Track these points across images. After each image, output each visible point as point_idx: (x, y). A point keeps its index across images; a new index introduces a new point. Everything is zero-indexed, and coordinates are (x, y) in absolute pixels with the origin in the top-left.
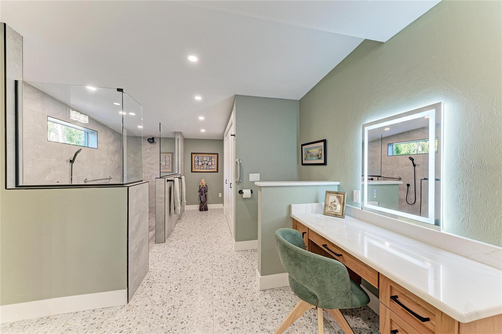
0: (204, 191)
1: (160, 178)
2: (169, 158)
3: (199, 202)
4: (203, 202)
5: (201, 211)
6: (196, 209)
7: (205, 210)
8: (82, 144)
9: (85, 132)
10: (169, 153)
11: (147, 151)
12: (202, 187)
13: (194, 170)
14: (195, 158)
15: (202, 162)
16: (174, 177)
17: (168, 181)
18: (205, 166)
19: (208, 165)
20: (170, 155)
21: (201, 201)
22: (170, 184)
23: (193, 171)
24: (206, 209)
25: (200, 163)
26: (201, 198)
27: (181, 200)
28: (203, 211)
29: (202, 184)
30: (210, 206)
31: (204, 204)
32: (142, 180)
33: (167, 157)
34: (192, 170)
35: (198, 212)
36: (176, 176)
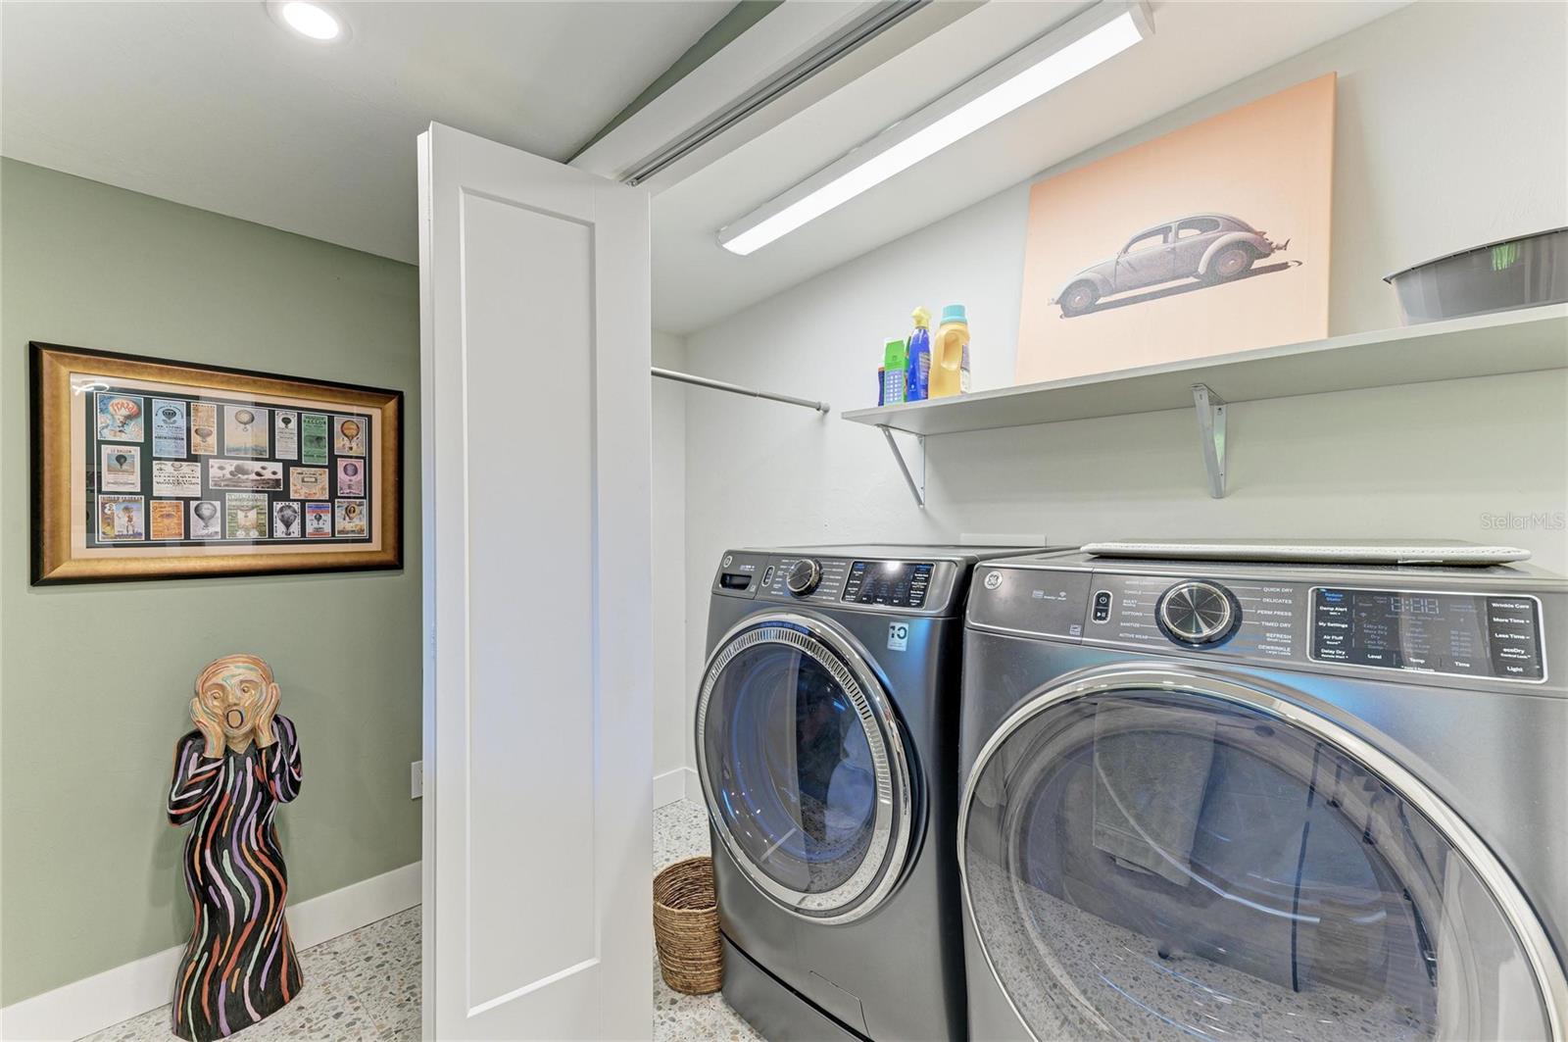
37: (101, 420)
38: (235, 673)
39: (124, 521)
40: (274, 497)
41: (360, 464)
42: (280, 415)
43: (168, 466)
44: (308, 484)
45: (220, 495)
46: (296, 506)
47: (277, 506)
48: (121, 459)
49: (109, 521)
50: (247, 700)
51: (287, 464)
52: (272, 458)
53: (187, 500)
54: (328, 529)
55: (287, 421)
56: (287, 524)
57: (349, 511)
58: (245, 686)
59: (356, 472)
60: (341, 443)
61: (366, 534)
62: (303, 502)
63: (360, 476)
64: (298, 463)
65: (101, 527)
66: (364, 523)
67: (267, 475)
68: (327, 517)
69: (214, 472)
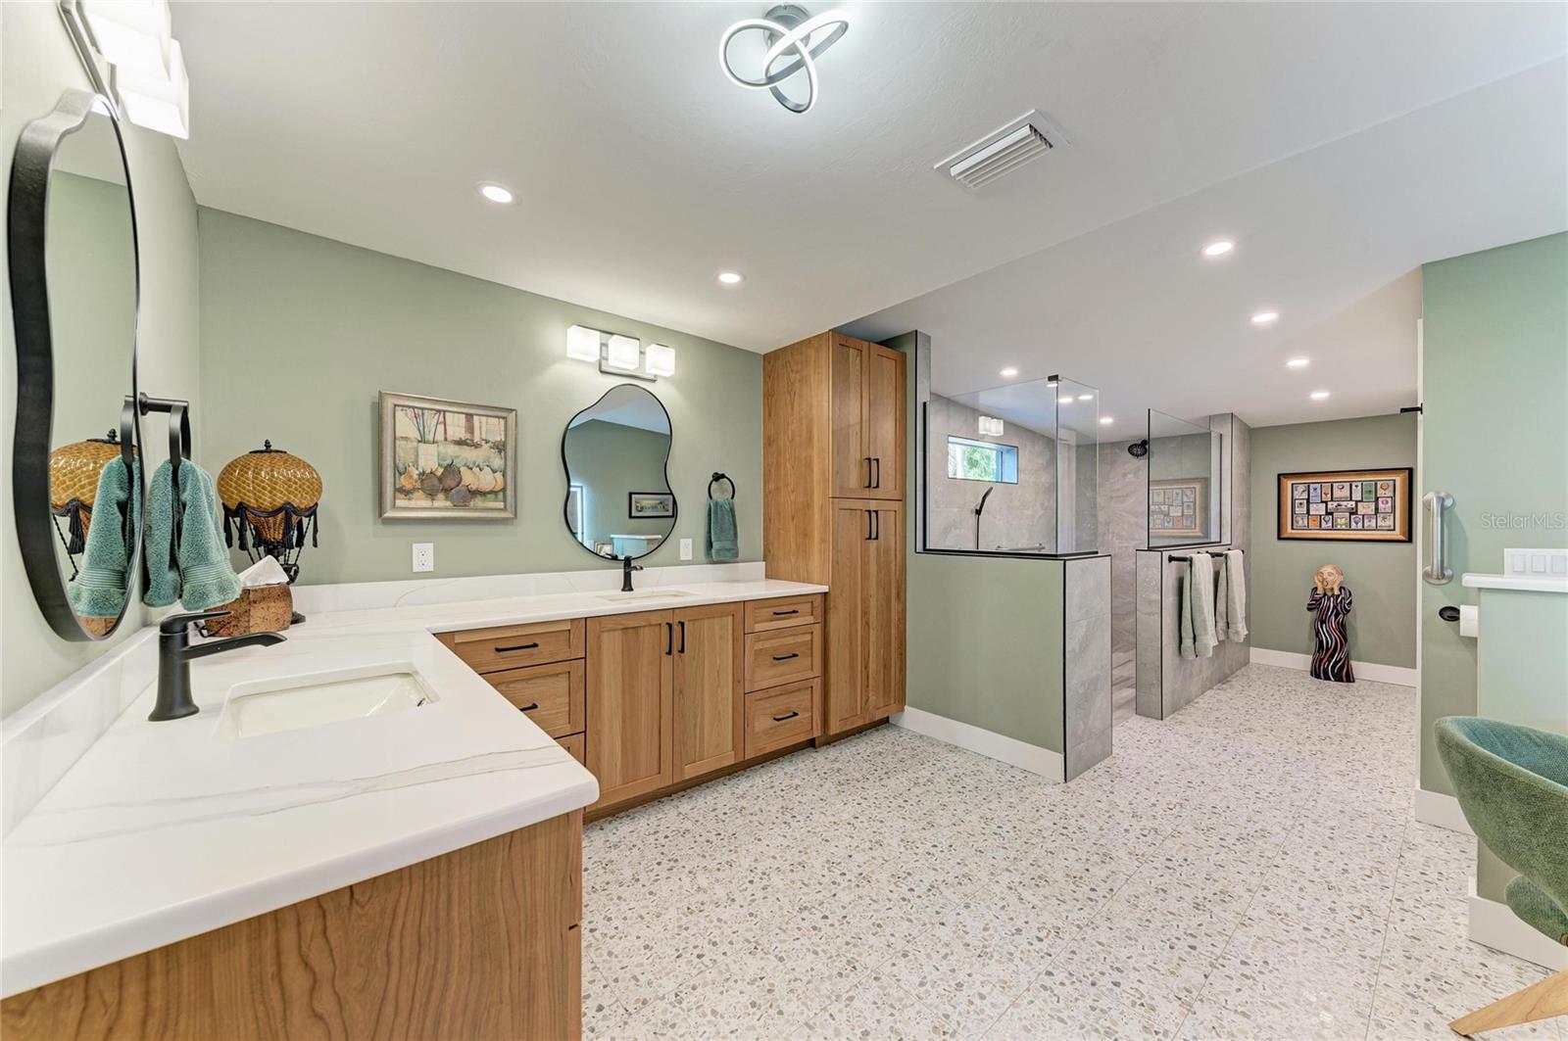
0: (1335, 607)
1: (1150, 549)
2: (1193, 496)
3: (1313, 645)
4: (1328, 649)
5: (1318, 676)
6: (1301, 668)
7: (1338, 678)
8: (992, 478)
9: (998, 451)
10: (1195, 480)
11: (1127, 480)
12: (1325, 594)
13: (1289, 531)
14: (1296, 490)
15: (1326, 502)
16: (1199, 550)
17: (1171, 559)
18: (1342, 519)
19: (1356, 513)
20: (1198, 486)
21: (1321, 642)
22: (1180, 570)
23: (1283, 536)
24: (1344, 675)
25: (1318, 509)
26: (1318, 633)
27: (1228, 623)
28: (1327, 678)
29: (1322, 583)
30: (1359, 668)
31: (1332, 656)
32: (1095, 550)
33: (1188, 492)
34: (1283, 530)
35: (1303, 677)
36: (1207, 549)
37: (1295, 493)
38: (1327, 570)
39: (1301, 522)
40: (1351, 514)
41: (1389, 500)
42: (1354, 484)
43: (1315, 505)
44: (1365, 509)
45: (1332, 514)
46: (1361, 517)
47: (1353, 517)
48: (1301, 504)
49: (1297, 522)
50: (1330, 579)
51: (1357, 502)
52: (1351, 500)
53: (1320, 516)
54: (1374, 525)
55: (1357, 486)
56: (1357, 523)
57: (1384, 518)
58: (1330, 574)
59: (1387, 502)
60: (1380, 492)
61: (1392, 528)
62: (1363, 516)
63: (1390, 504)
64: (1362, 501)
65: (1295, 524)
66: (1392, 523)
67: (1349, 506)
68: (1374, 521)
69: (1329, 506)
